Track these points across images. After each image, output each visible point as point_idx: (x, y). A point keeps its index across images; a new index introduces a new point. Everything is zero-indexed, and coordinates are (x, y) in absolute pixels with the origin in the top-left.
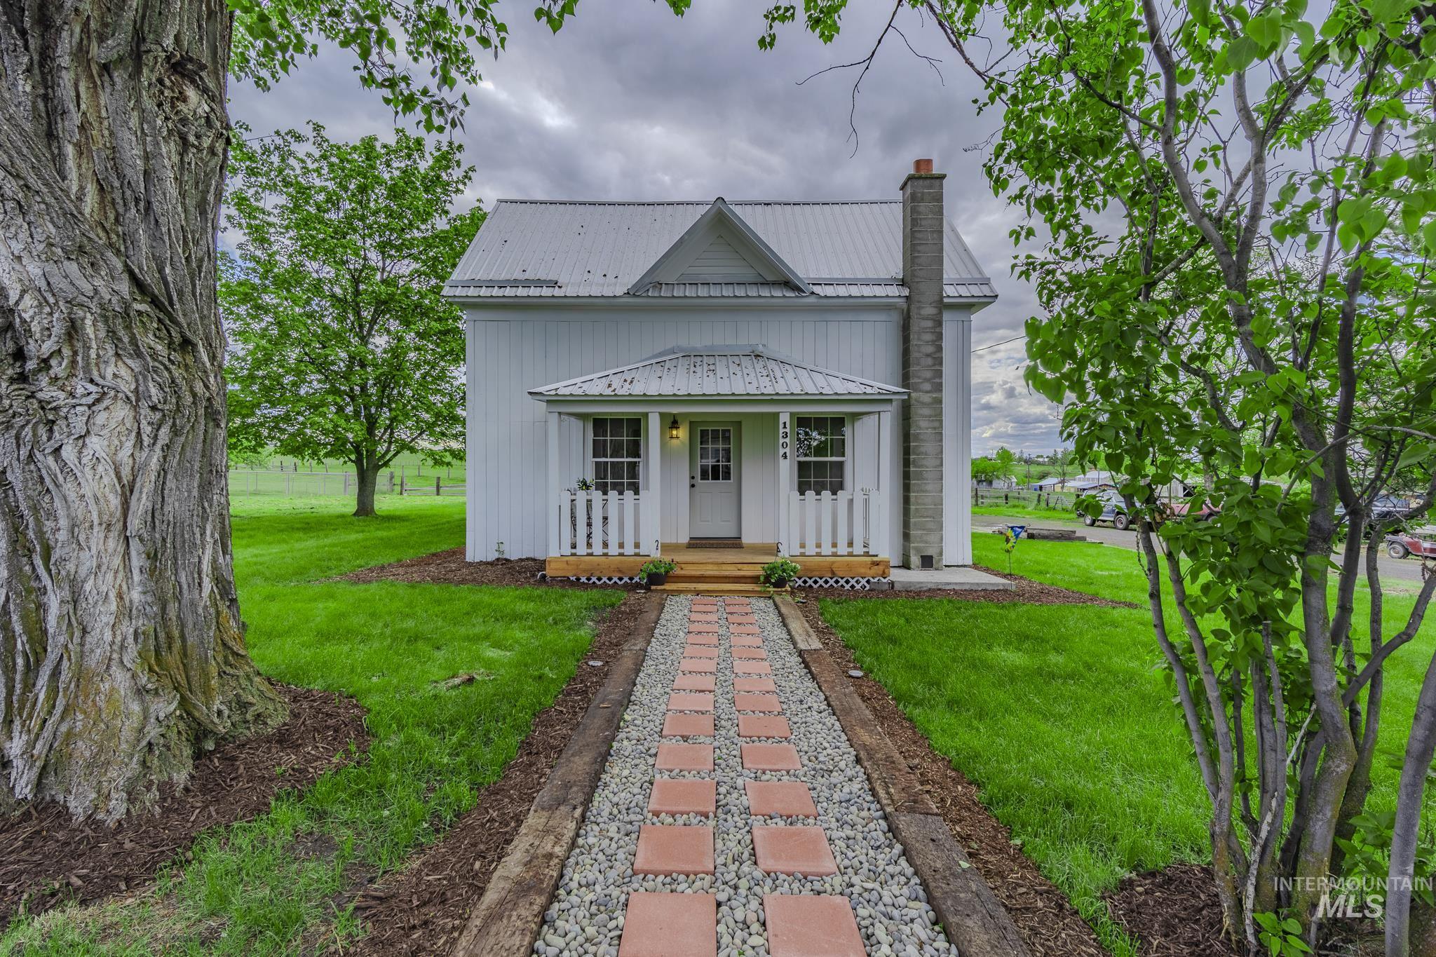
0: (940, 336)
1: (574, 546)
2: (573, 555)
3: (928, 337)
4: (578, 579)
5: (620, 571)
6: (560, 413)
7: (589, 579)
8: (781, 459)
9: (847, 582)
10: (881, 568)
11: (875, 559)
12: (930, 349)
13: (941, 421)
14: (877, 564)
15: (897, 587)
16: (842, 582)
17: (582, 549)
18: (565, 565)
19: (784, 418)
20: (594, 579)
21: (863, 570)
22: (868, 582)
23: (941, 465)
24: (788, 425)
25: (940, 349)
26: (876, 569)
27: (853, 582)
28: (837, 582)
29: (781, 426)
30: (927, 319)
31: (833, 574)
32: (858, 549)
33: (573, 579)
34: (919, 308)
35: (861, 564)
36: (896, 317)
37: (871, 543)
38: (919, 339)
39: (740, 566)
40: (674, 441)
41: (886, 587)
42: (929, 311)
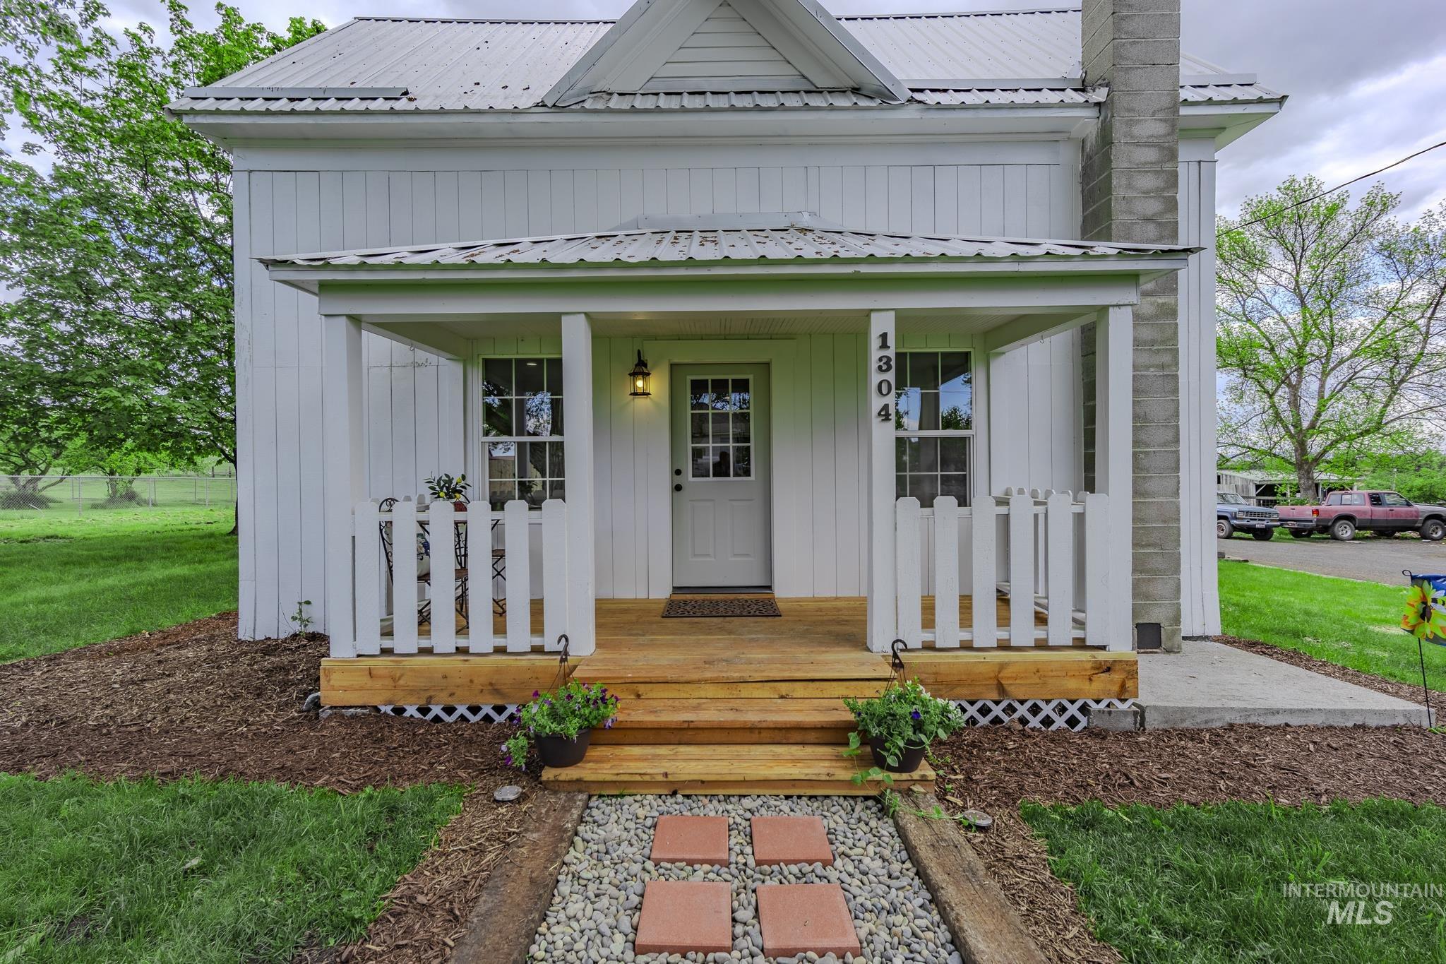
0: (1172, 180)
1: (387, 633)
2: (386, 652)
3: (1148, 182)
4: (399, 711)
5: (496, 691)
6: (355, 320)
7: (424, 710)
8: (876, 422)
9: (1035, 710)
10: (1117, 677)
11: (1101, 656)
12: (1153, 207)
13: (1175, 353)
14: (1108, 668)
15: (1153, 722)
16: (1022, 710)
17: (406, 639)
18: (366, 680)
19: (883, 324)
20: (436, 710)
21: (1072, 684)
22: (1084, 709)
23: (1177, 441)
24: (891, 341)
25: (1172, 205)
26: (1102, 683)
27: (1047, 710)
28: (1010, 709)
29: (875, 343)
30: (1148, 145)
31: (1002, 690)
32: (1061, 631)
33: (387, 709)
34: (1130, 123)
35: (1066, 671)
36: (1069, 158)
37: (1091, 617)
38: (1129, 186)
39: (784, 688)
40: (640, 401)
41: (1128, 723)
42: (1152, 128)
